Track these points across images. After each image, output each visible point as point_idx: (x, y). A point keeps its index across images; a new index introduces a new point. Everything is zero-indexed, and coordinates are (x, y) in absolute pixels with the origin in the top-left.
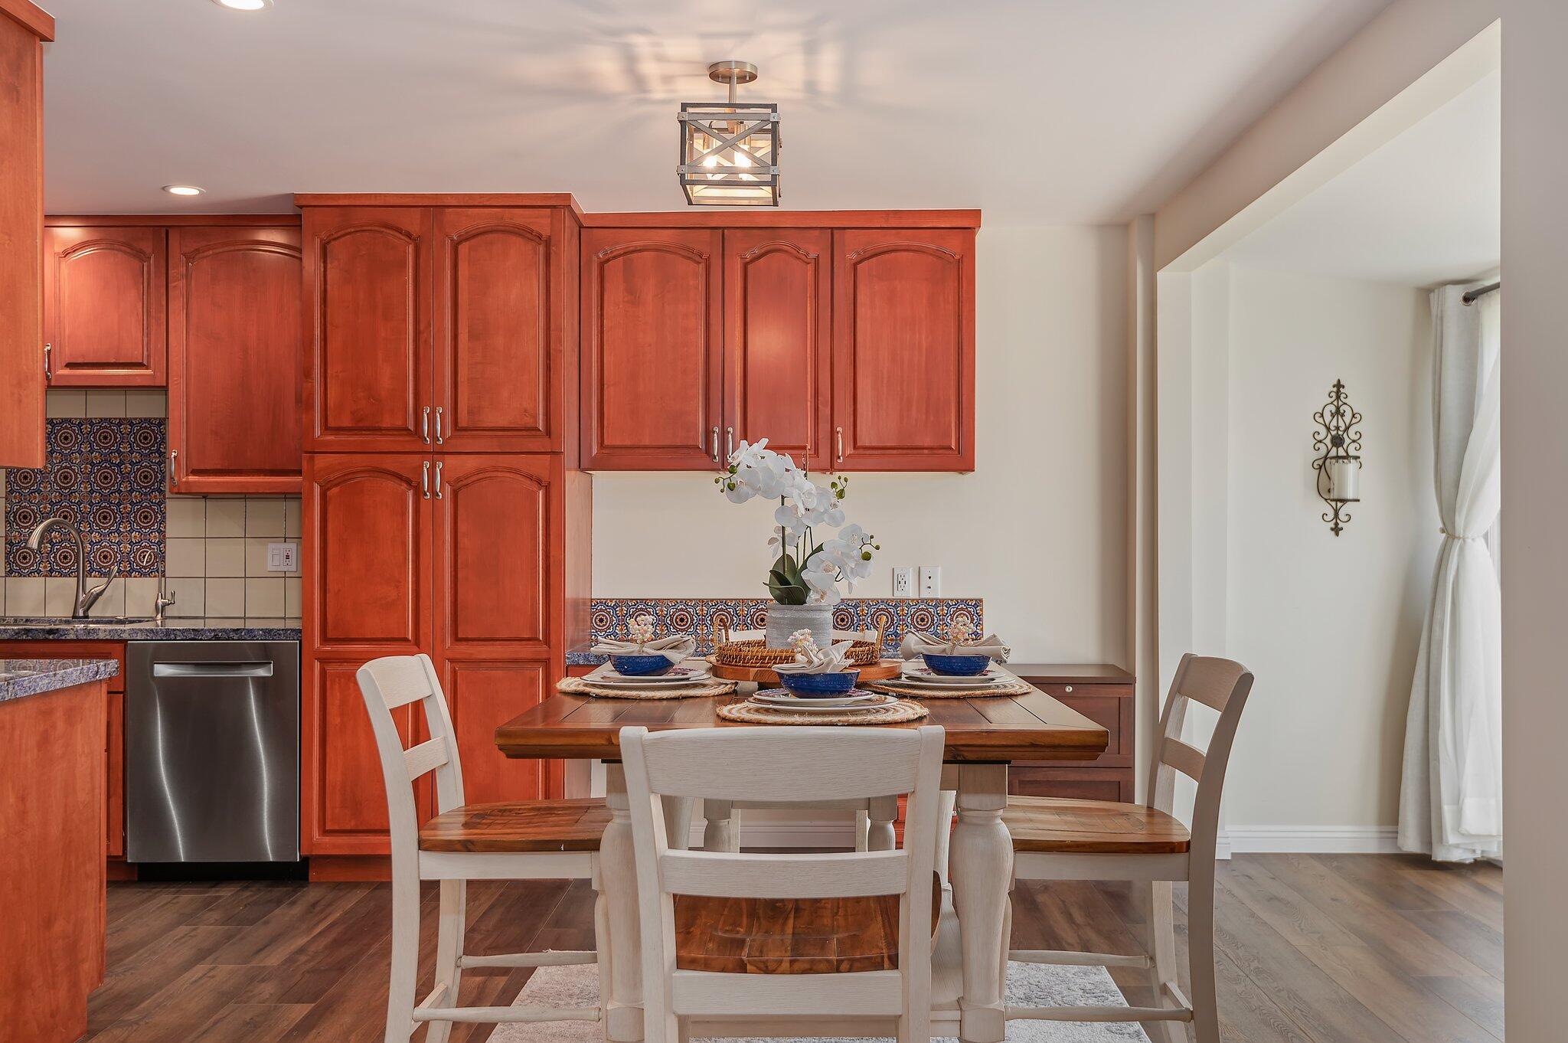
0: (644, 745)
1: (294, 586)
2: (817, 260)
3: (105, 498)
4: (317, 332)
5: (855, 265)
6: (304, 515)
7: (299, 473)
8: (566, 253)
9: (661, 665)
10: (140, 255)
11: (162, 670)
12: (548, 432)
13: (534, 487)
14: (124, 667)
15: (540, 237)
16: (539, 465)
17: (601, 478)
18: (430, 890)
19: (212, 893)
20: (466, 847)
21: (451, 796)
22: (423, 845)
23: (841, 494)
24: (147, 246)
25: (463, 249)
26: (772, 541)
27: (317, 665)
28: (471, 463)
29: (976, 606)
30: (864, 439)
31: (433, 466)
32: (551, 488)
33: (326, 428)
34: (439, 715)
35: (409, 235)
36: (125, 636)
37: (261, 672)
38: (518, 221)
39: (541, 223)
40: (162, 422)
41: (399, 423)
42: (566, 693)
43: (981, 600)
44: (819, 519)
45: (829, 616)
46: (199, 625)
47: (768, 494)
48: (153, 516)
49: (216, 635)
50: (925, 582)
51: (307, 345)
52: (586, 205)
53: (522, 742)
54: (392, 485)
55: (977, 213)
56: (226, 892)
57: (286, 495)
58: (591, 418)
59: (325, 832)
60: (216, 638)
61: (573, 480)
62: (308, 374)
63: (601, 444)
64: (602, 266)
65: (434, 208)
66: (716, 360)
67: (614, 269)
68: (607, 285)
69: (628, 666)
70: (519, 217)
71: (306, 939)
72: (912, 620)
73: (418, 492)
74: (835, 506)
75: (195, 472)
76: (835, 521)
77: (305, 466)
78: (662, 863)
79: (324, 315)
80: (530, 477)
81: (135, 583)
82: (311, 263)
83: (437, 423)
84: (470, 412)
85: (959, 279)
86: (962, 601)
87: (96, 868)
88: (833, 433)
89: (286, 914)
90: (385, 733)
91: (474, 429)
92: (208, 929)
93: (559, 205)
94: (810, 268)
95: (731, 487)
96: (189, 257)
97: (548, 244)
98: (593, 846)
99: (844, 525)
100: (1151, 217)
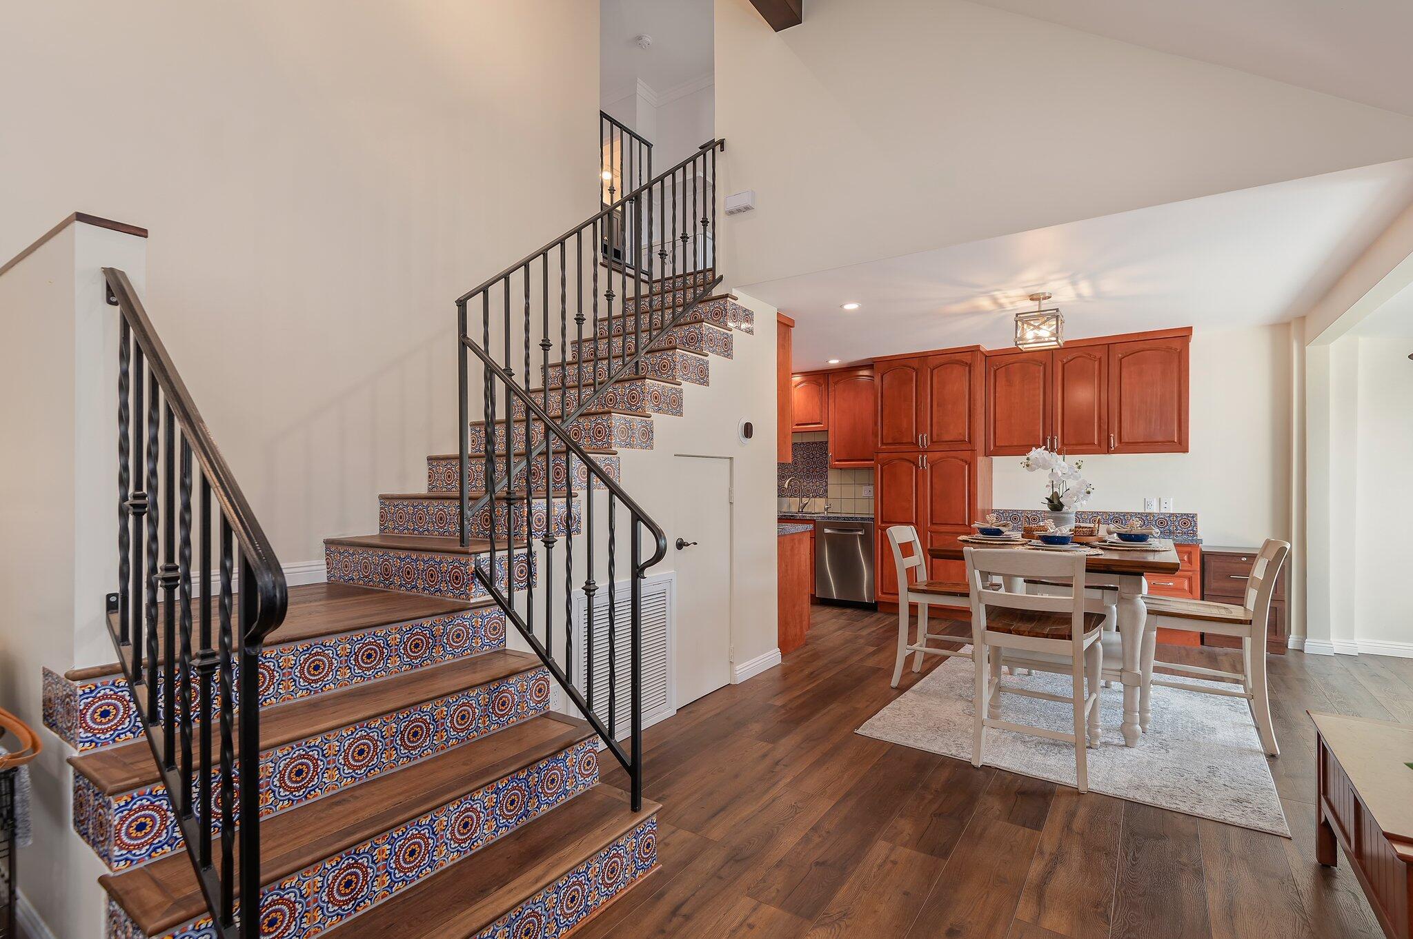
0: (971, 553)
1: (872, 502)
2: (1100, 359)
3: (808, 470)
4: (879, 408)
5: (1121, 360)
6: (876, 474)
7: (873, 460)
8: (980, 369)
9: (998, 532)
10: (819, 385)
11: (827, 531)
12: (970, 441)
13: (964, 464)
14: (815, 526)
15: (967, 364)
16: (966, 455)
17: (996, 460)
18: (913, 608)
19: (844, 611)
20: (924, 592)
21: (923, 576)
22: (909, 590)
23: (1079, 467)
24: (821, 381)
25: (935, 372)
26: (1047, 486)
27: (880, 531)
28: (938, 455)
29: (1193, 517)
30: (1125, 439)
31: (923, 456)
32: (972, 465)
33: (883, 443)
34: (918, 547)
35: (914, 369)
36: (815, 518)
37: (860, 533)
38: (957, 358)
39: (967, 358)
40: (827, 442)
41: (910, 440)
42: (960, 540)
43: (1196, 514)
44: (1069, 477)
45: (1073, 516)
46: (839, 515)
47: (1045, 467)
48: (823, 476)
49: (844, 519)
50: (1163, 504)
51: (876, 415)
52: (987, 347)
53: (937, 553)
54: (907, 464)
55: (1190, 329)
56: (849, 611)
57: (869, 468)
58: (990, 435)
59: (883, 593)
60: (844, 520)
61: (981, 461)
62: (876, 423)
63: (995, 445)
64: (995, 371)
65: (923, 357)
66: (1049, 408)
67: (1001, 373)
68: (997, 379)
69: (985, 531)
70: (958, 356)
71: (875, 629)
72: (1156, 523)
73: (917, 467)
74: (1076, 472)
75: (837, 461)
76: (1076, 478)
77: (875, 458)
78: (979, 593)
79: (882, 401)
80: (962, 460)
81: (817, 500)
82: (877, 380)
83: (924, 439)
84: (937, 435)
85: (1180, 362)
86: (1185, 514)
87: (806, 599)
88: (1109, 437)
89: (867, 620)
90: (897, 552)
91: (940, 442)
92: (842, 621)
93: (975, 350)
94: (1097, 363)
95: (1028, 466)
96: (836, 383)
97: (970, 366)
98: (967, 595)
99: (1080, 480)
100: (1303, 319)
